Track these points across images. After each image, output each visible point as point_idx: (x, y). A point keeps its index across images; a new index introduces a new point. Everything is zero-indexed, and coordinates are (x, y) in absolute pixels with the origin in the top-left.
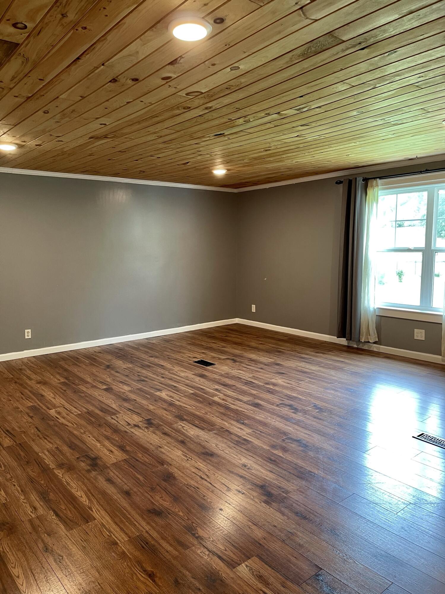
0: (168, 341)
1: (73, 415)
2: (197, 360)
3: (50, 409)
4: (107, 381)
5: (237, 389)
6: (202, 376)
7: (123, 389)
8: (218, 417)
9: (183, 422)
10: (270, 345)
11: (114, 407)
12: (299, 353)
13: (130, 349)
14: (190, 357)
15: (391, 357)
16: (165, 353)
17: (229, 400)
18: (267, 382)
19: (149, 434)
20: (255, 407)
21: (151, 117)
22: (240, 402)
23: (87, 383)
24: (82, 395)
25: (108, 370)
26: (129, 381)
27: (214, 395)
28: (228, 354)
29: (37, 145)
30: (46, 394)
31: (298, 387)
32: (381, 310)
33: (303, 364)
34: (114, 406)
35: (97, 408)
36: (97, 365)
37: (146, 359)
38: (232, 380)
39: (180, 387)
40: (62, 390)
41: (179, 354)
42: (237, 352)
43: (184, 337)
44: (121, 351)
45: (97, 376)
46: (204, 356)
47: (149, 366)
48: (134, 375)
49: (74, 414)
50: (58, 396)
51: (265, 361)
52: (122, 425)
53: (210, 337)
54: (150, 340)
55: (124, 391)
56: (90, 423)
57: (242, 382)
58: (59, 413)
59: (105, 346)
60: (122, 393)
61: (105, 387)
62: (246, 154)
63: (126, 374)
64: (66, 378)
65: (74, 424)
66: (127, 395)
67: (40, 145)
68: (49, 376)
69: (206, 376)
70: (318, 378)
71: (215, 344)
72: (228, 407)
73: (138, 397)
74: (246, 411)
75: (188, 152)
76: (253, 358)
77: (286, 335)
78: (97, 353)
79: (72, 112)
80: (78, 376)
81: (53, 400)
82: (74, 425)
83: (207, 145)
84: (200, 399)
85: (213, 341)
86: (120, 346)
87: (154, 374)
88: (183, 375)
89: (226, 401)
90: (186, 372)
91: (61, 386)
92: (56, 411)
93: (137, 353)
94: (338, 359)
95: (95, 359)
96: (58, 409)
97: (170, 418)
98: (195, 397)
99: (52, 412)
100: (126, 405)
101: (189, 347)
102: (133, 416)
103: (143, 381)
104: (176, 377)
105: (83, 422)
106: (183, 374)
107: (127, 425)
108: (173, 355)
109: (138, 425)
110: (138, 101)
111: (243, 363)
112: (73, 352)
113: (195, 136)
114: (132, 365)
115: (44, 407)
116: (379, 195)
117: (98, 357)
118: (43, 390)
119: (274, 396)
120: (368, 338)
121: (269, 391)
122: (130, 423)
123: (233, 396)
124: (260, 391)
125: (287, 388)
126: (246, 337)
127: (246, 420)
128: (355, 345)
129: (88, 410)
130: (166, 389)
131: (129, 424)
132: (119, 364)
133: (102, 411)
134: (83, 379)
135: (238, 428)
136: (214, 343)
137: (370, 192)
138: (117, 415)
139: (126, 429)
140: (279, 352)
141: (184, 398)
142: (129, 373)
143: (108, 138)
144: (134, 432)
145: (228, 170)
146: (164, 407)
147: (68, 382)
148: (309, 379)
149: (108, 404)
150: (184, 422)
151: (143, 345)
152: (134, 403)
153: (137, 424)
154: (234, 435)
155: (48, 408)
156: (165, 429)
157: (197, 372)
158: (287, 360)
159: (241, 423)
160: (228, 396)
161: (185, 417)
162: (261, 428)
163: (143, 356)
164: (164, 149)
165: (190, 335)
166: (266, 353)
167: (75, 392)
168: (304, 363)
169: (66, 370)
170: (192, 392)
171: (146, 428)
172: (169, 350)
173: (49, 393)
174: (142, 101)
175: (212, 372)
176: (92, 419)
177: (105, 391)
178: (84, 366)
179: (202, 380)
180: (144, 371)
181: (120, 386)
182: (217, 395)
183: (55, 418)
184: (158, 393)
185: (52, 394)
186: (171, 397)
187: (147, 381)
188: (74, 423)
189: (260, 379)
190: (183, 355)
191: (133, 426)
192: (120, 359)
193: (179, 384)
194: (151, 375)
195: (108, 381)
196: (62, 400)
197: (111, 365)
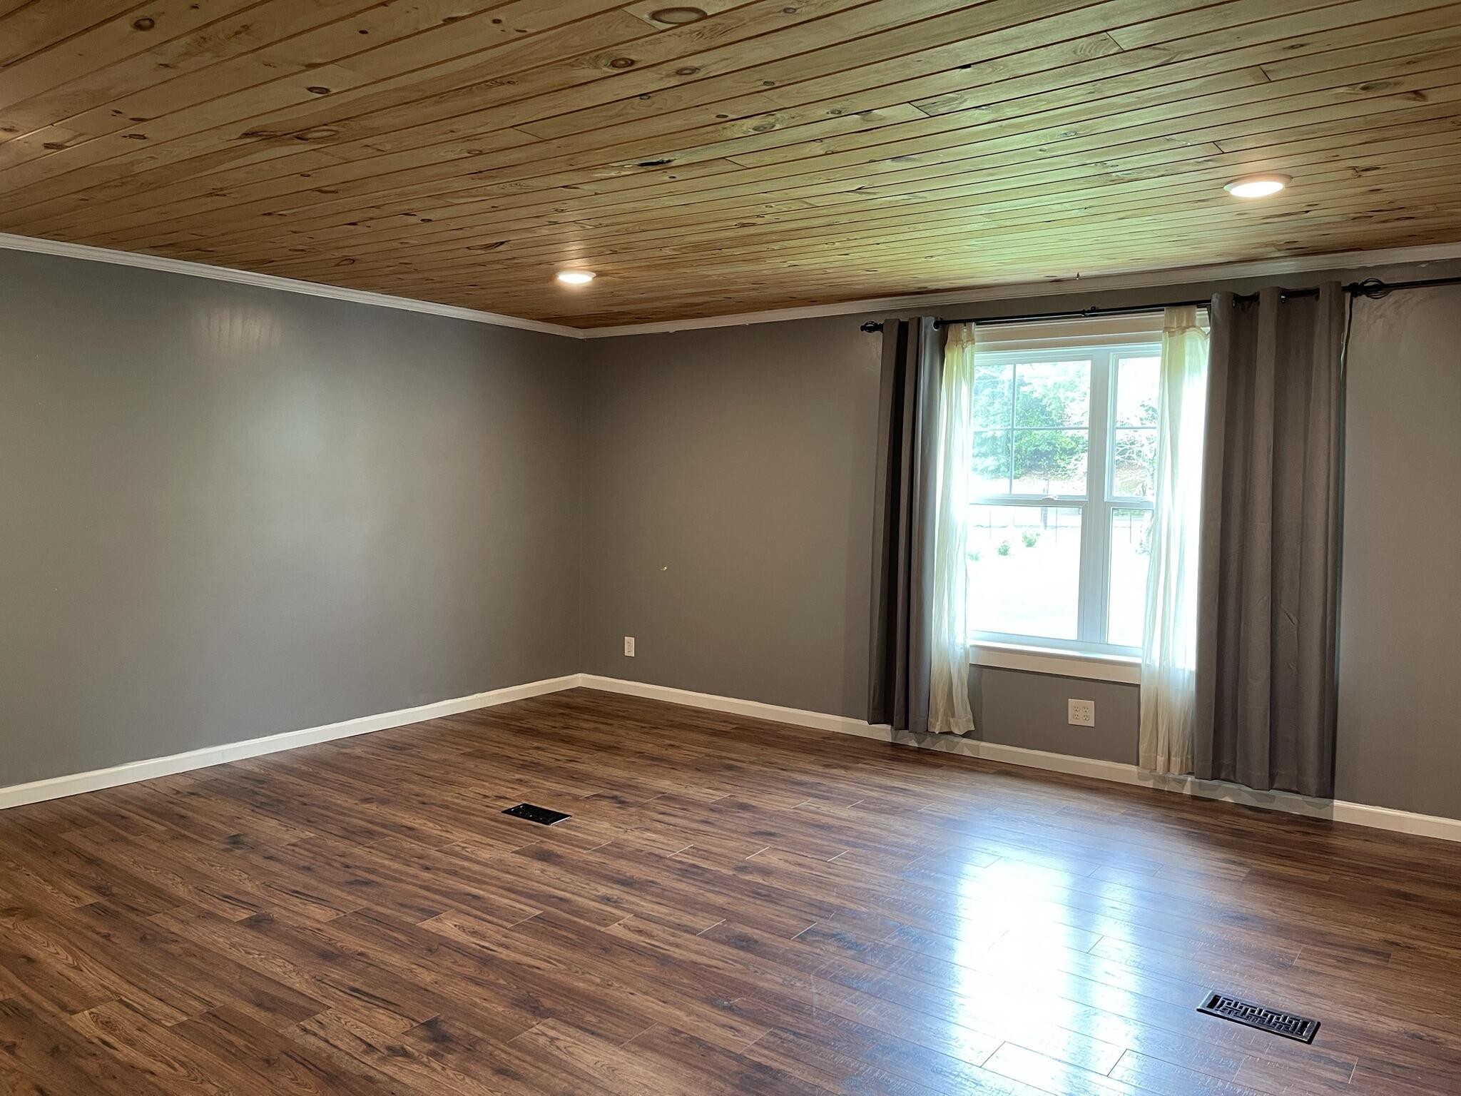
0: (401, 749)
1: (161, 1030)
2: (511, 806)
3: (73, 1012)
4: (247, 893)
5: (666, 893)
6: (545, 856)
7: (308, 917)
8: (646, 993)
9: (546, 1021)
10: (699, 749)
11: (297, 986)
12: (783, 770)
13: (292, 779)
14: (486, 796)
15: (1014, 770)
16: (406, 785)
17: (656, 929)
18: (740, 864)
19: (448, 1077)
20: (742, 948)
21: (493, 80)
22: (692, 937)
23: (177, 902)
24: (174, 948)
25: (238, 852)
26: (322, 886)
27: (606, 920)
28: (593, 782)
29: (47, 146)
30: (42, 955)
31: (830, 874)
32: (982, 652)
33: (806, 803)
34: (297, 982)
35: (237, 994)
36: (195, 837)
37: (350, 810)
38: (641, 863)
39: (493, 896)
40: (98, 933)
41: (449, 788)
42: (619, 774)
43: (443, 735)
44: (265, 786)
45: (205, 876)
46: (526, 790)
47: (370, 834)
48: (330, 865)
49: (165, 1027)
50: (87, 959)
51: (705, 800)
52: (347, 1053)
53: (521, 732)
54: (344, 747)
55: (318, 926)
56: (231, 1054)
57: (669, 869)
58: (108, 1025)
59: (204, 772)
60: (309, 933)
61: (243, 915)
62: (682, 231)
63: (302, 863)
64: (100, 890)
65: (177, 1065)
66: (330, 939)
67: (59, 147)
68: (36, 884)
69: (558, 856)
70: (869, 844)
71: (543, 753)
72: (664, 954)
73: (368, 944)
74: (720, 964)
75: (523, 212)
76: (669, 792)
77: (725, 719)
78: (185, 796)
79: (237, 33)
80: (141, 882)
81: (71, 974)
82: (175, 1069)
83: (596, 194)
84: (571, 936)
85: (536, 744)
86: (257, 770)
87: (395, 857)
88: (487, 856)
89: (651, 936)
90: (492, 846)
91: (93, 922)
92: (96, 1018)
93: (317, 791)
94: (889, 782)
95: (183, 817)
96: (102, 1009)
97: (500, 1009)
98: (546, 927)
99: (83, 1022)
100: (336, 974)
101: (471, 764)
102: (374, 1013)
103: (367, 883)
104: (466, 864)
105: (205, 1056)
106: (485, 855)
107: (365, 1052)
108: (428, 792)
109: (403, 1048)
110: (486, 19)
111: (648, 809)
112: (101, 796)
113: (583, 161)
114: (313, 830)
115: (48, 1005)
116: (976, 362)
117: (191, 811)
118: (27, 938)
119: (778, 908)
120: (948, 724)
121: (759, 894)
122: (372, 1043)
123: (662, 916)
124: (733, 894)
125: (802, 880)
126: (622, 727)
127: (735, 996)
128: (913, 741)
129: (209, 1004)
130: (451, 907)
131: (370, 1048)
132: (268, 827)
133: (259, 1005)
134: (161, 891)
135: (724, 1026)
136: (537, 748)
137: (952, 355)
138: (319, 1017)
139: (367, 1069)
140: (730, 768)
141: (517, 935)
142: (313, 858)
143: (307, 140)
144: (396, 1077)
145: (600, 274)
146: (465, 971)
147: (107, 904)
148: (849, 849)
149: (276, 978)
150: (550, 1021)
151: (327, 764)
152: (360, 966)
153: (396, 1044)
154: (720, 1052)
155: (64, 1008)
156: (497, 1052)
157: (526, 845)
158: (763, 792)
159: (723, 1008)
160: (648, 918)
161: (548, 1003)
162: (791, 1020)
163: (342, 800)
164: (461, 194)
165: (460, 727)
166: (699, 775)
167: (143, 939)
168: (810, 799)
169: (93, 861)
170: (538, 912)
171: (432, 1054)
172: (415, 778)
173: (52, 949)
174: (497, 21)
175: (569, 841)
176: (232, 1038)
177: (248, 930)
178: (153, 846)
179: (552, 870)
180: (358, 851)
181: (295, 909)
182: (616, 919)
183: (100, 1043)
184: (429, 925)
185: (63, 954)
186: (474, 933)
187: (379, 884)
188: (174, 1059)
189: (716, 854)
190: (462, 791)
191: (386, 1052)
192: (265, 813)
193: (484, 886)
194: (386, 862)
195: (249, 889)
196: (105, 972)
197: (246, 835)
